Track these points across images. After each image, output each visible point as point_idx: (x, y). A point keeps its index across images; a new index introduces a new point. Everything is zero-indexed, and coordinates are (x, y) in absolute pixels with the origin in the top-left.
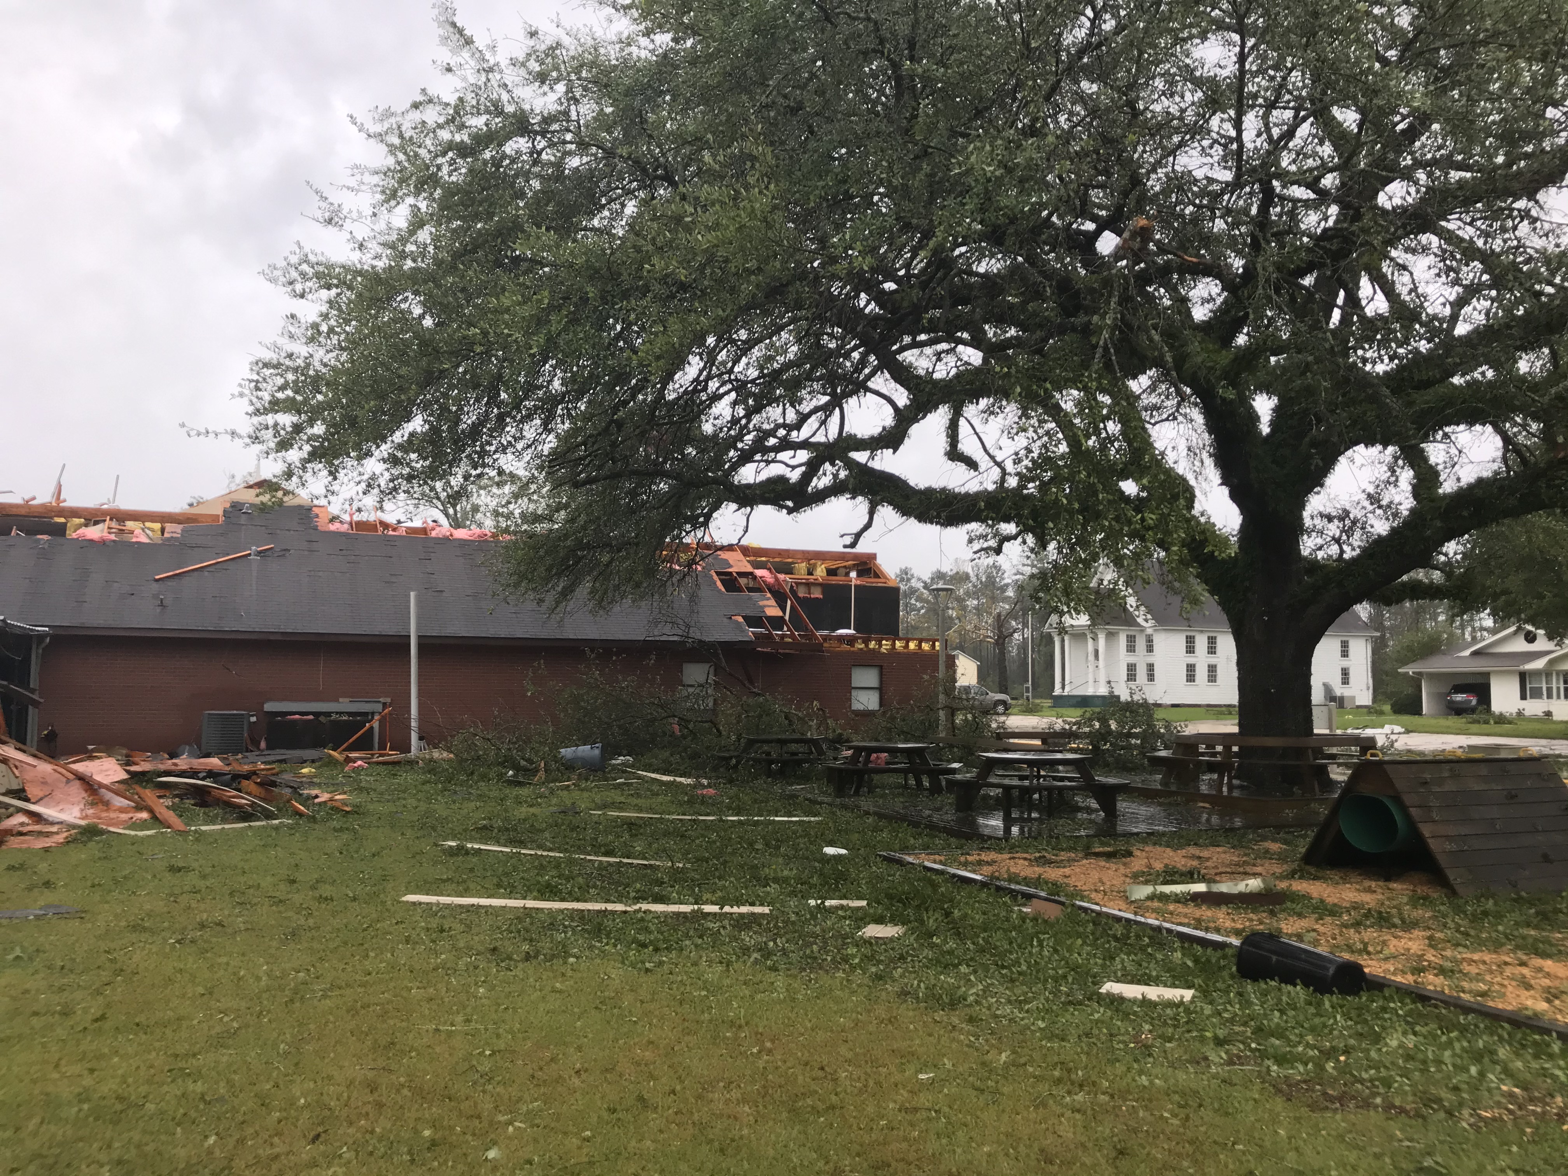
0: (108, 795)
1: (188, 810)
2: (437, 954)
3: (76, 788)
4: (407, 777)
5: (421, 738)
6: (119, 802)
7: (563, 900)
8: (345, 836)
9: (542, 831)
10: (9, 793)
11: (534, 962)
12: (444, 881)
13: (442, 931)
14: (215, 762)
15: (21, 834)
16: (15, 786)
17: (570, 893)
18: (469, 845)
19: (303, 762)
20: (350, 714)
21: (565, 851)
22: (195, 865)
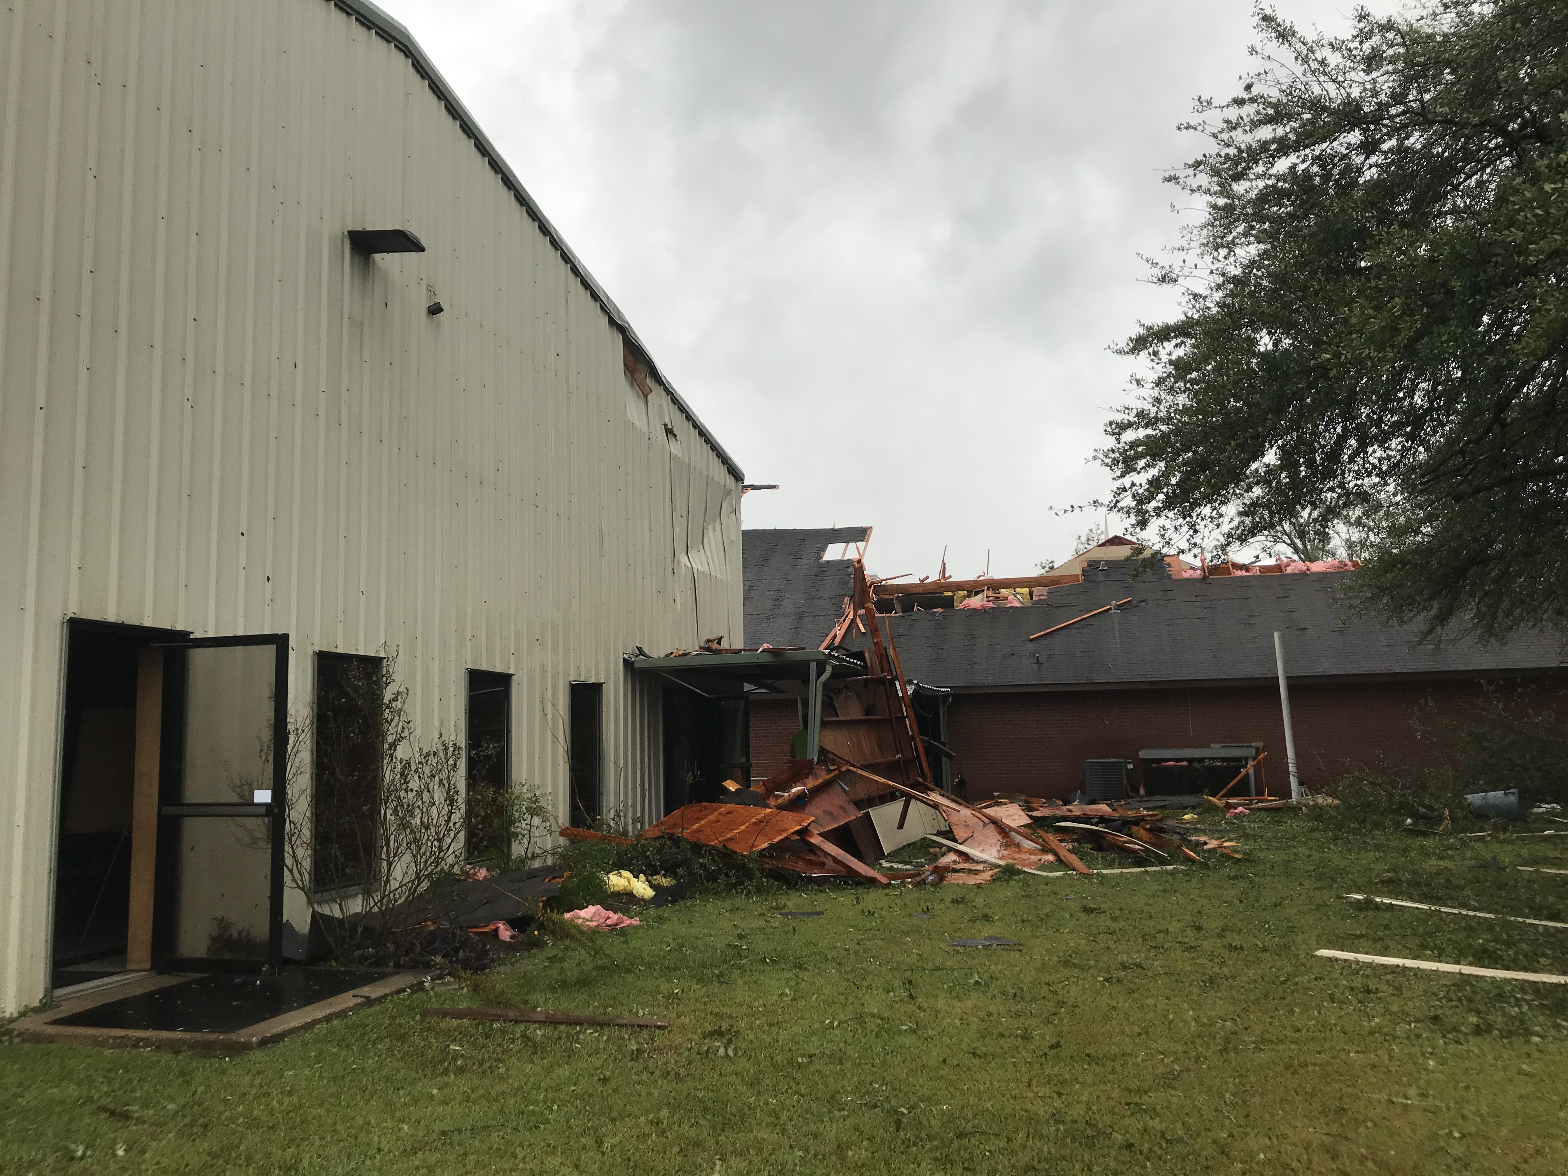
0: (1019, 838)
1: (1086, 853)
2: (1370, 1018)
3: (991, 830)
4: (1291, 825)
5: (1301, 784)
6: (1028, 844)
7: (1507, 968)
8: (1242, 885)
9: (1461, 888)
10: (939, 833)
11: (1489, 1038)
12: (1359, 937)
13: (1369, 992)
14: (1103, 808)
15: (955, 871)
16: (944, 829)
17: (1515, 961)
18: (1378, 900)
19: (1184, 808)
20: (1223, 759)
21: (1495, 912)
22: (1104, 906)
